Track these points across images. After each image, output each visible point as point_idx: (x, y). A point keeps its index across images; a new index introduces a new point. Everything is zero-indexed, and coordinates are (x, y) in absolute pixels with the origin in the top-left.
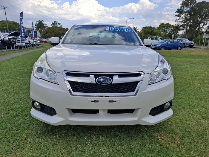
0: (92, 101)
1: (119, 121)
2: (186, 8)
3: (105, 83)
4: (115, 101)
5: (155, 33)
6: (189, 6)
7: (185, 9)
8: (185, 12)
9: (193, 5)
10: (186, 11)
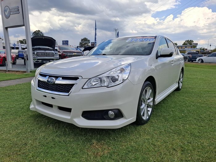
0: (44, 96)
1: (56, 115)
3: (51, 83)
4: (55, 98)
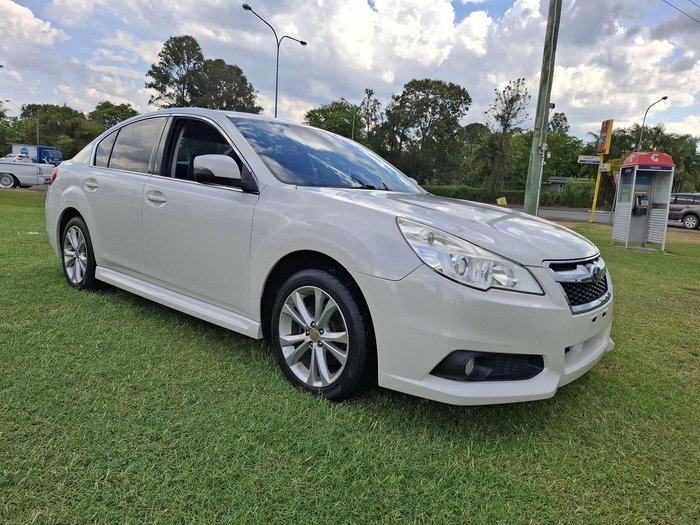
2: (177, 68)
5: (87, 133)
6: (184, 64)
7: (176, 72)
8: (175, 80)
9: (195, 64)
10: (176, 77)
